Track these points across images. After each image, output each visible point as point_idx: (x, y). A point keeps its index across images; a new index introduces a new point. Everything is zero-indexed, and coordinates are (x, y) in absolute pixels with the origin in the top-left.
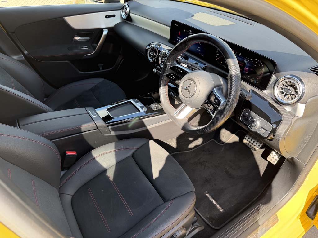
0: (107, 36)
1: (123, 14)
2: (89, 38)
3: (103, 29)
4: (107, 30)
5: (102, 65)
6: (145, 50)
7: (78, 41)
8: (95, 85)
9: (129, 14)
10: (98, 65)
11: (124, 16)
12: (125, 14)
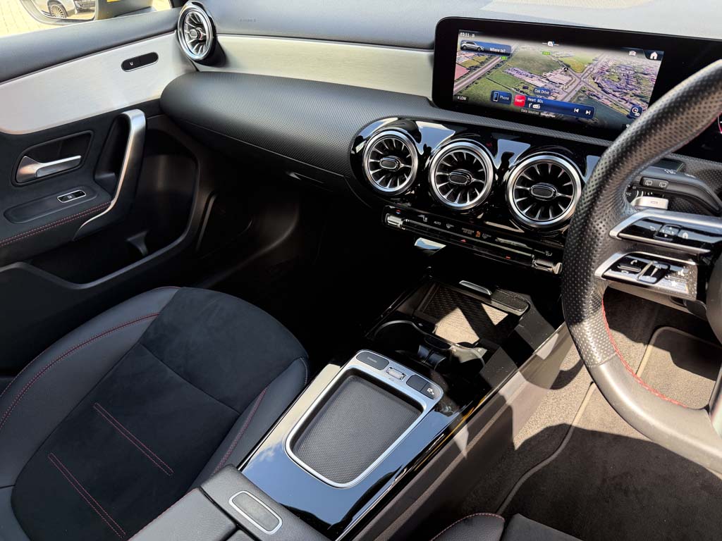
0: (147, 134)
1: (186, 43)
2: (79, 157)
3: (126, 113)
4: (139, 112)
5: (143, 234)
6: (347, 159)
7: (39, 176)
8: (151, 320)
9: (215, 40)
10: (129, 239)
11: (193, 50)
12: (193, 44)
